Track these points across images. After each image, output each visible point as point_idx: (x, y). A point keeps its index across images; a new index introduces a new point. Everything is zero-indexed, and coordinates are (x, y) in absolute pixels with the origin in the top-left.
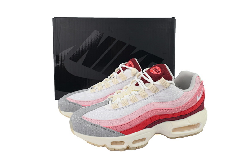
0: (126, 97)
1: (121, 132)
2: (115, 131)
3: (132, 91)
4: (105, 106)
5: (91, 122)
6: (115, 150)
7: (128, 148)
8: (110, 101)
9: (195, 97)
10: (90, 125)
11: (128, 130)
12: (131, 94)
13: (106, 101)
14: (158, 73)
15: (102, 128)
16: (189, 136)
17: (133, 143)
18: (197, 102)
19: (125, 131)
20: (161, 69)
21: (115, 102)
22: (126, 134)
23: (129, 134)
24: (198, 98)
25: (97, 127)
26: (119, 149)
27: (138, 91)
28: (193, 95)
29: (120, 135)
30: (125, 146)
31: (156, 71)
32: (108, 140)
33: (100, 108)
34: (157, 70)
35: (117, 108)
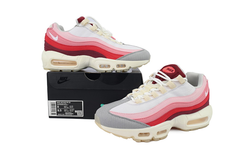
0: (147, 94)
1: (147, 124)
2: (142, 123)
3: (151, 88)
4: (128, 102)
5: (118, 115)
6: (142, 141)
7: (153, 140)
8: (132, 98)
9: (204, 93)
10: (118, 118)
11: (154, 121)
12: (150, 91)
13: (127, 98)
14: (172, 72)
15: (130, 120)
16: (199, 128)
17: (157, 135)
18: (205, 98)
19: (151, 122)
20: (174, 68)
21: (136, 98)
22: (151, 126)
23: (154, 125)
24: (206, 94)
25: (125, 120)
26: (145, 140)
27: (157, 88)
28: (203, 91)
29: (147, 127)
30: (150, 137)
31: (170, 71)
32: (136, 132)
33: (124, 103)
34: (171, 69)
35: (141, 103)
